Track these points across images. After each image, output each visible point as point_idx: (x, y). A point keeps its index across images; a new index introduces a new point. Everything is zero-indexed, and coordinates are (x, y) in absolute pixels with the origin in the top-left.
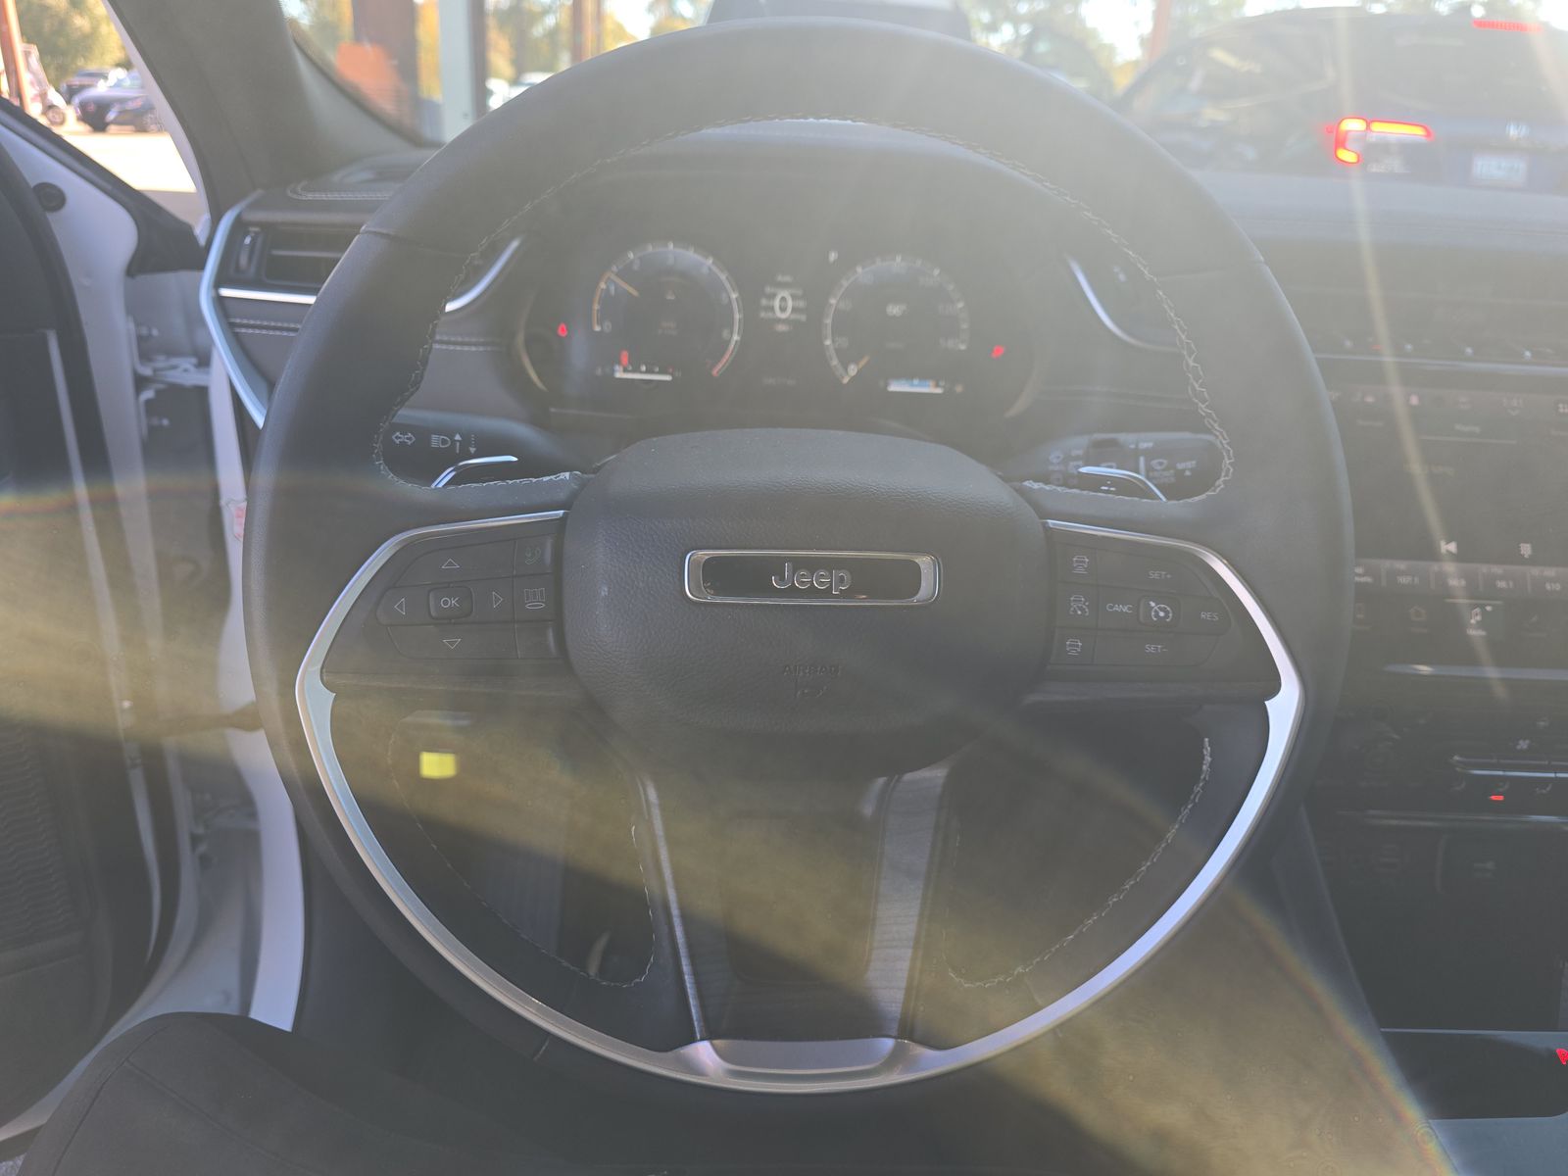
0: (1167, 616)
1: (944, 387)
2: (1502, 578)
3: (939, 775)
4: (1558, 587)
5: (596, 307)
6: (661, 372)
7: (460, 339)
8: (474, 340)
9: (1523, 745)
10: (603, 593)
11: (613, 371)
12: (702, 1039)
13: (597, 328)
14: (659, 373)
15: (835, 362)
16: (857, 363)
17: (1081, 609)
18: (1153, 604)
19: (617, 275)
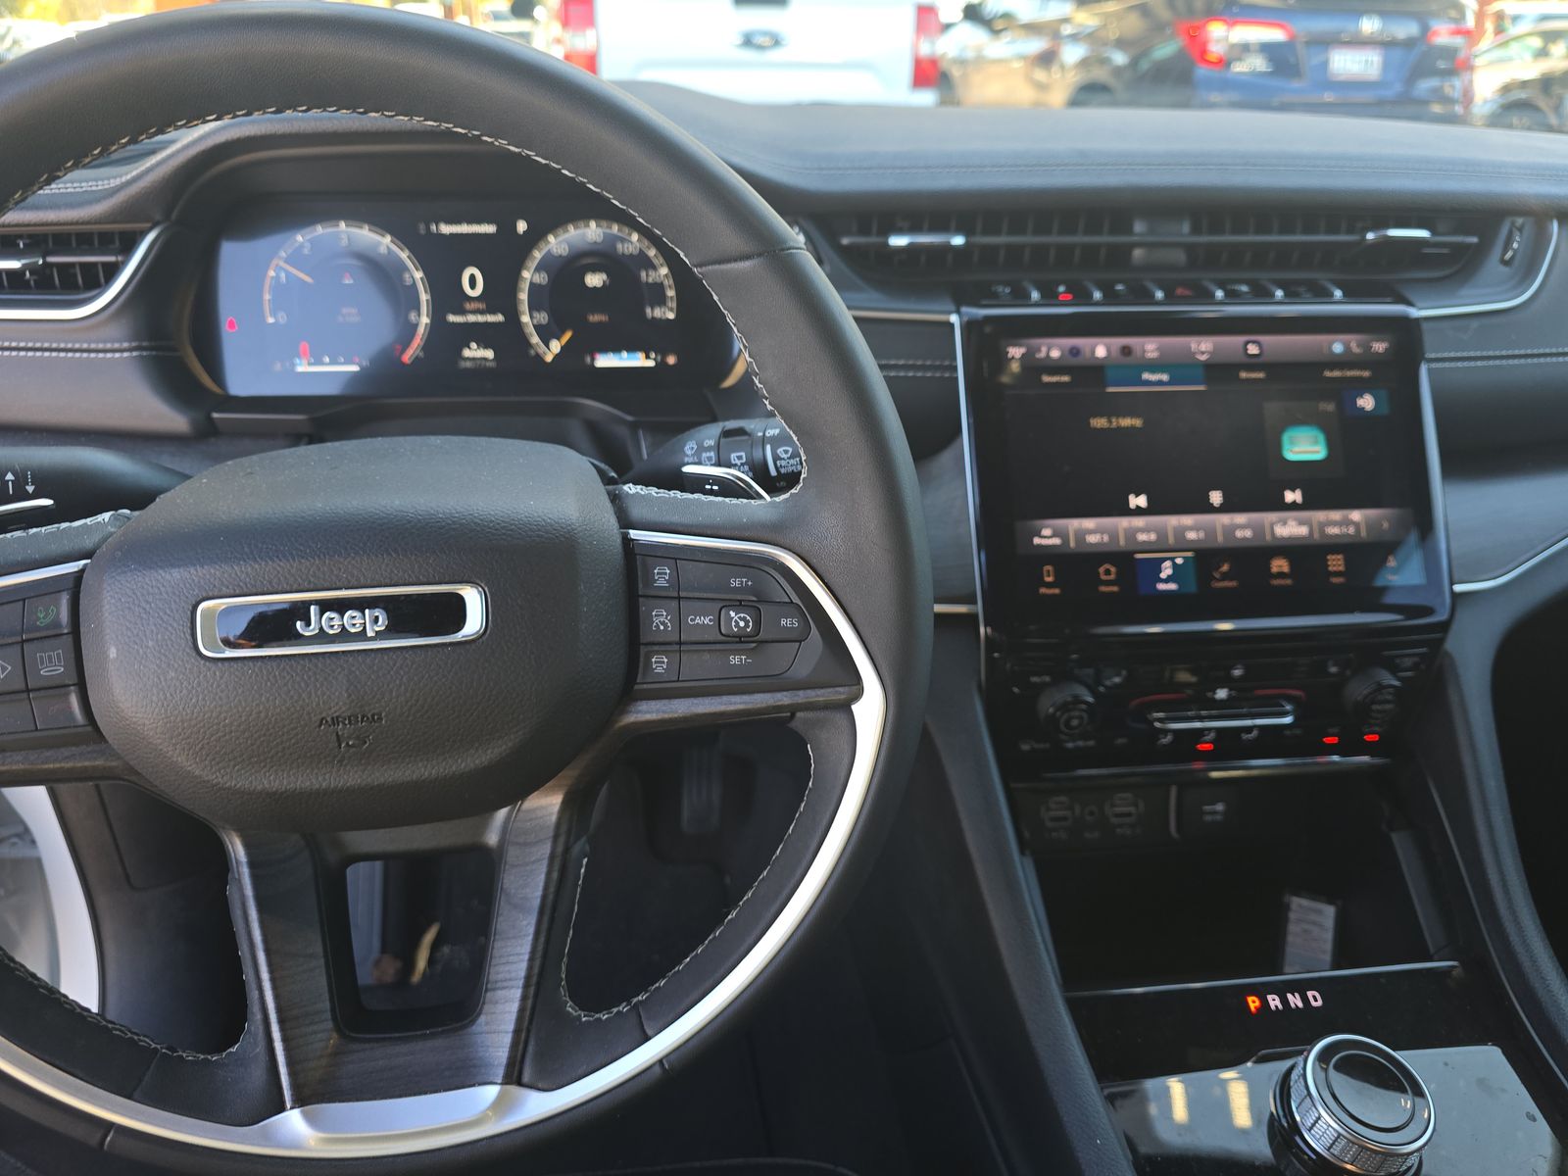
0: (747, 626)
1: (655, 359)
2: (1191, 528)
3: (554, 802)
4: (1248, 533)
5: (267, 297)
6: (346, 363)
7: (101, 346)
8: (117, 346)
9: (1222, 694)
10: (111, 656)
11: (293, 365)
12: (292, 1108)
13: (271, 320)
14: (345, 363)
15: (535, 339)
16: (558, 339)
17: (663, 623)
18: (732, 614)
19: (286, 261)
